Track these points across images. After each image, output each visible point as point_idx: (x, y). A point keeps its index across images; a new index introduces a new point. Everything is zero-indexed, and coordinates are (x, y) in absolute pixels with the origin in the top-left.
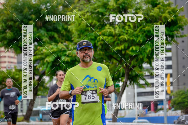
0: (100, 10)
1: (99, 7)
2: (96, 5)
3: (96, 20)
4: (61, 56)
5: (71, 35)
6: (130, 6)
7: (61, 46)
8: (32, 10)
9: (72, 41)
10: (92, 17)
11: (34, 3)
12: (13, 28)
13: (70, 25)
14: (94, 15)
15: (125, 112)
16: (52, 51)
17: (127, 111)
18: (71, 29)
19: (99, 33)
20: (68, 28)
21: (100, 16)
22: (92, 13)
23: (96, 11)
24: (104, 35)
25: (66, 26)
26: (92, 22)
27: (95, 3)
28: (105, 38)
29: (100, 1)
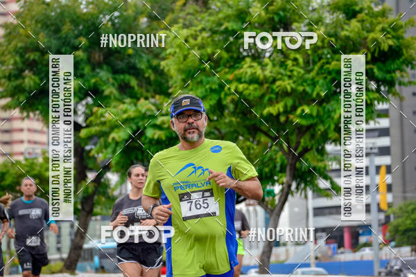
0: (230, 25)
1: (227, 18)
2: (221, 15)
3: (221, 49)
4: (145, 129)
5: (167, 82)
6: (297, 17)
7: (145, 105)
8: (81, 27)
9: (168, 95)
10: (213, 40)
11: (85, 11)
12: (40, 66)
13: (164, 59)
14: (217, 38)
15: (287, 251)
16: (125, 116)
17: (292, 249)
18: (166, 69)
19: (230, 77)
20: (159, 65)
21: (231, 39)
22: (214, 32)
23: (223, 28)
24: (239, 80)
25: (155, 62)
26: (213, 54)
27: (220, 11)
28: (241, 87)
29: (229, 6)
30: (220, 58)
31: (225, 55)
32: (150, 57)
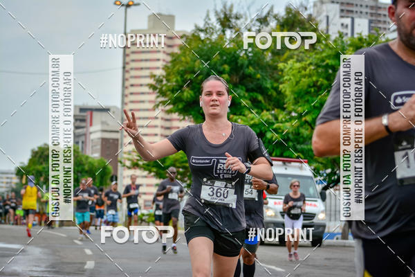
0: (330, 62)
1: (328, 57)
2: (324, 55)
3: (323, 78)
4: (266, 132)
5: (284, 100)
7: (266, 115)
8: (225, 58)
9: (284, 109)
10: (317, 72)
11: (228, 46)
12: (194, 84)
13: (282, 83)
14: (320, 70)
16: (252, 122)
18: (283, 90)
20: (278, 87)
21: (330, 71)
22: (318, 66)
23: (325, 63)
25: (275, 85)
26: (317, 81)
27: (323, 51)
29: (330, 48)
30: (322, 85)
31: (325, 82)
32: (272, 81)
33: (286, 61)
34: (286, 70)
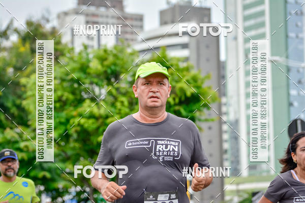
0: (75, 76)
1: (73, 70)
2: (68, 68)
3: (69, 92)
5: (27, 116)
7: (10, 134)
9: (28, 126)
10: (63, 87)
13: (24, 99)
14: (65, 84)
18: (26, 108)
19: (74, 113)
20: (21, 104)
21: (76, 85)
22: (63, 80)
23: (69, 77)
25: (18, 102)
26: (62, 96)
27: (67, 65)
28: (83, 121)
29: (74, 61)
30: (67, 99)
31: (71, 97)
32: (14, 98)
33: (28, 76)
34: (29, 86)
